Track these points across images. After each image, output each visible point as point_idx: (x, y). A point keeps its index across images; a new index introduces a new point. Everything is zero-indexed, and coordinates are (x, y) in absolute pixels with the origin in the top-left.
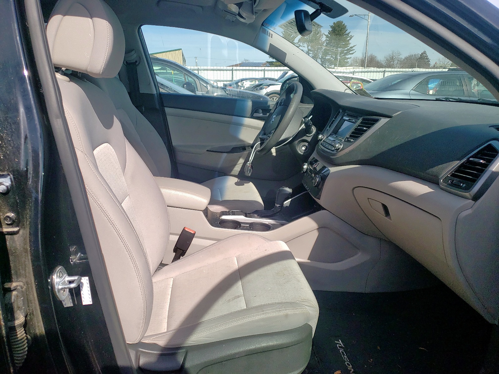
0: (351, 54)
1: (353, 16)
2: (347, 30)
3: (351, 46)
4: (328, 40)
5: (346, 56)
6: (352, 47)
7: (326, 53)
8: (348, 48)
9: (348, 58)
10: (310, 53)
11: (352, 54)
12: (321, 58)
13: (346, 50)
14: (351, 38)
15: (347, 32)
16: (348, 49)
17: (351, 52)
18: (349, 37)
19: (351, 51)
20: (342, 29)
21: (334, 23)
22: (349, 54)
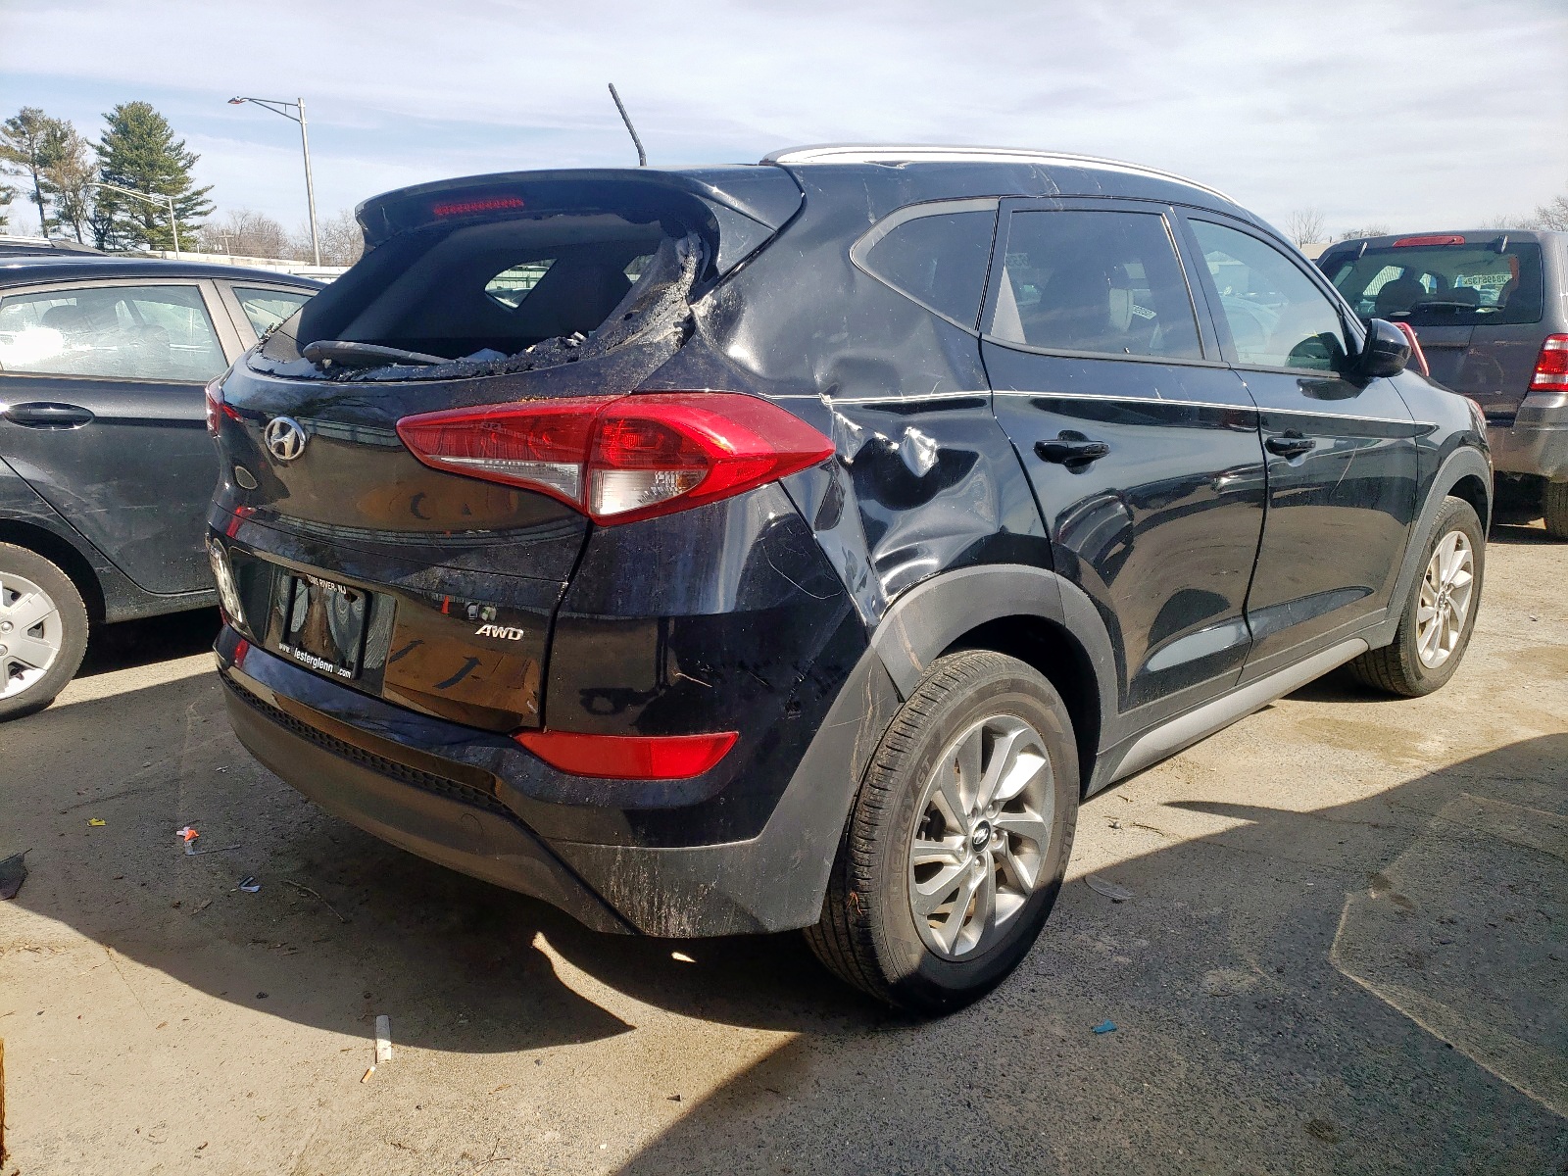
0: (200, 214)
1: (241, 102)
2: (171, 135)
3: (195, 187)
4: (107, 164)
5: (184, 221)
6: (199, 193)
7: (108, 202)
8: (188, 194)
9: (193, 228)
10: (48, 201)
11: (205, 214)
12: (92, 216)
13: (180, 201)
14: (191, 162)
15: (174, 141)
16: (188, 199)
17: (199, 209)
18: (183, 158)
19: (201, 204)
20: (151, 130)
21: (120, 108)
22: (194, 214)
